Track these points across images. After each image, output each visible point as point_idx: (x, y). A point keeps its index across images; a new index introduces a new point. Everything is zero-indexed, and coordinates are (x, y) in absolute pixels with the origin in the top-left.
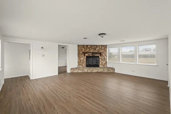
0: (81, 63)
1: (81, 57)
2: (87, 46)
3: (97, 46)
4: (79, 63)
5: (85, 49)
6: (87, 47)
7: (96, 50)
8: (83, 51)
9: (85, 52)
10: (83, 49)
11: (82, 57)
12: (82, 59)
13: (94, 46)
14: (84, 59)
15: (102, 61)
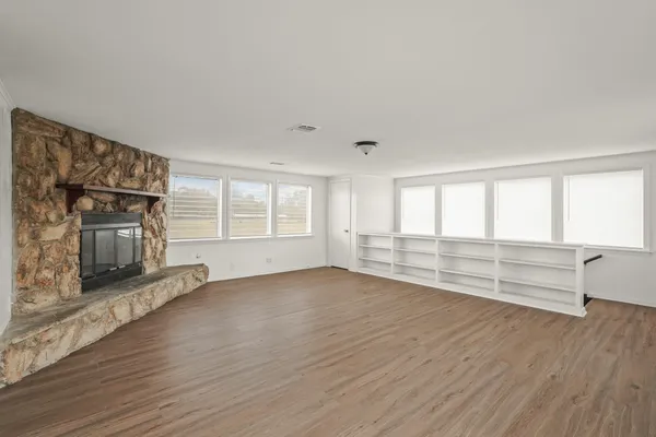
0: (47, 274)
1: (48, 222)
2: (91, 139)
3: (137, 153)
4: (30, 278)
5: (75, 158)
6: (92, 147)
7: (131, 176)
8: (64, 171)
9: (76, 180)
10: (64, 158)
11: (52, 217)
12: (55, 233)
13: (124, 147)
14: (66, 237)
15: (154, 241)
